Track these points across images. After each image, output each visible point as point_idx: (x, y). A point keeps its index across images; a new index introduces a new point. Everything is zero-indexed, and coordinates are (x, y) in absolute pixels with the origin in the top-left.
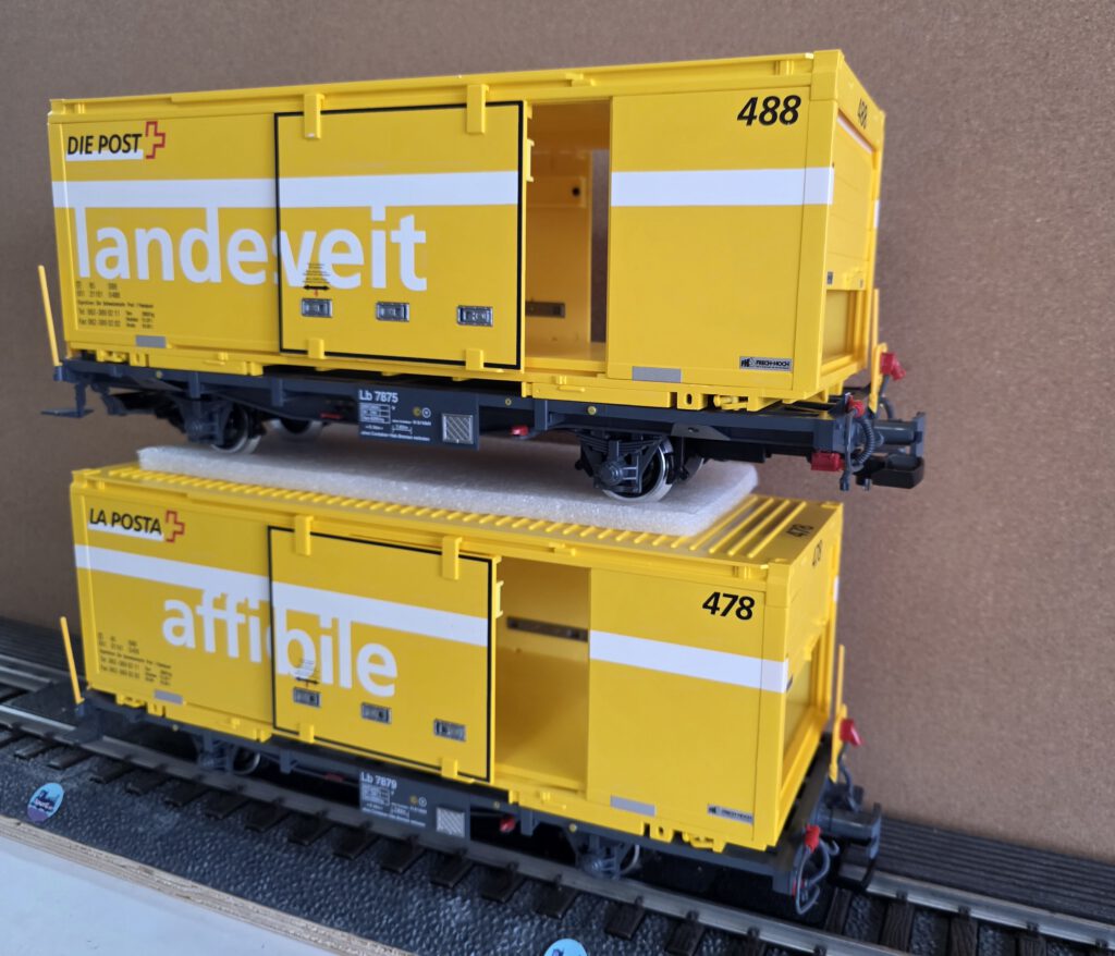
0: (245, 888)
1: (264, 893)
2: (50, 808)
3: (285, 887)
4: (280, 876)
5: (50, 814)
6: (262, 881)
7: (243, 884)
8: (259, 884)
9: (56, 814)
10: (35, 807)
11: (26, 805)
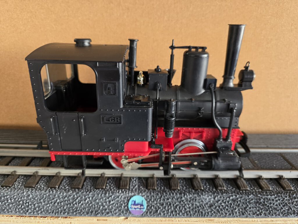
0: (265, 214)
1: (275, 213)
2: (142, 207)
3: (282, 208)
4: (277, 205)
5: (144, 210)
6: (271, 209)
7: (263, 213)
8: (270, 211)
9: (147, 209)
10: (133, 209)
11: (128, 209)
